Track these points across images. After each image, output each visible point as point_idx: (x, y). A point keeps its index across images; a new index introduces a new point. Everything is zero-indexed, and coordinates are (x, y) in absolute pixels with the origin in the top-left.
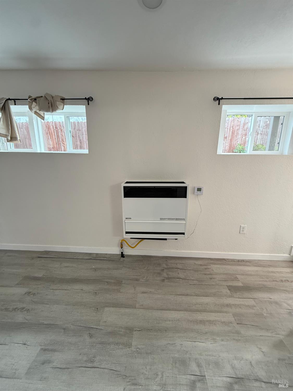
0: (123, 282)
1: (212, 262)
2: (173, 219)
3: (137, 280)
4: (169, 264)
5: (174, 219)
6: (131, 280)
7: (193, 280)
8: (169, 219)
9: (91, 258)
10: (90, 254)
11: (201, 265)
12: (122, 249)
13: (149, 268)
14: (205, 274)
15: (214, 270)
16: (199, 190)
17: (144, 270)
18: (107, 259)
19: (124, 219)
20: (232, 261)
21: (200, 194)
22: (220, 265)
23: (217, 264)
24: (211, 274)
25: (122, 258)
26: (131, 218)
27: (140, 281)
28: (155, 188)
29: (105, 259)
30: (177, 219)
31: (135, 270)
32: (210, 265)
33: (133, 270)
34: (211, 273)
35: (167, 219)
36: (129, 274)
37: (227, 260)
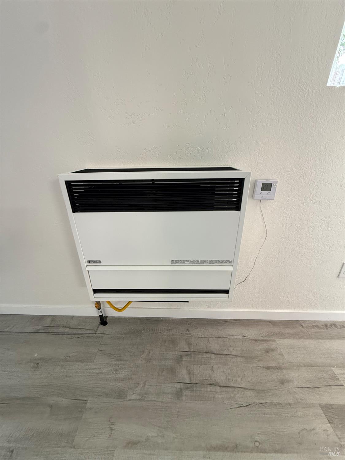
0: (88, 405)
1: (276, 330)
2: (203, 262)
3: (121, 395)
4: (193, 339)
5: (205, 261)
6: (107, 395)
7: (244, 388)
8: (193, 262)
9: (39, 330)
10: (41, 318)
11: (256, 340)
12: (100, 311)
13: (151, 355)
14: (268, 368)
15: (283, 354)
16: (267, 187)
17: (140, 362)
18: (70, 331)
19: (84, 263)
20: (313, 327)
21: (268, 197)
22: (294, 338)
23: (286, 338)
24: (279, 368)
25: (102, 327)
26: (100, 262)
27: (128, 398)
28: (153, 184)
29: (67, 330)
30: (212, 262)
31: (122, 362)
32: (274, 341)
33: (117, 360)
34: (279, 363)
35: (188, 261)
36: (108, 374)
37: (304, 325)
